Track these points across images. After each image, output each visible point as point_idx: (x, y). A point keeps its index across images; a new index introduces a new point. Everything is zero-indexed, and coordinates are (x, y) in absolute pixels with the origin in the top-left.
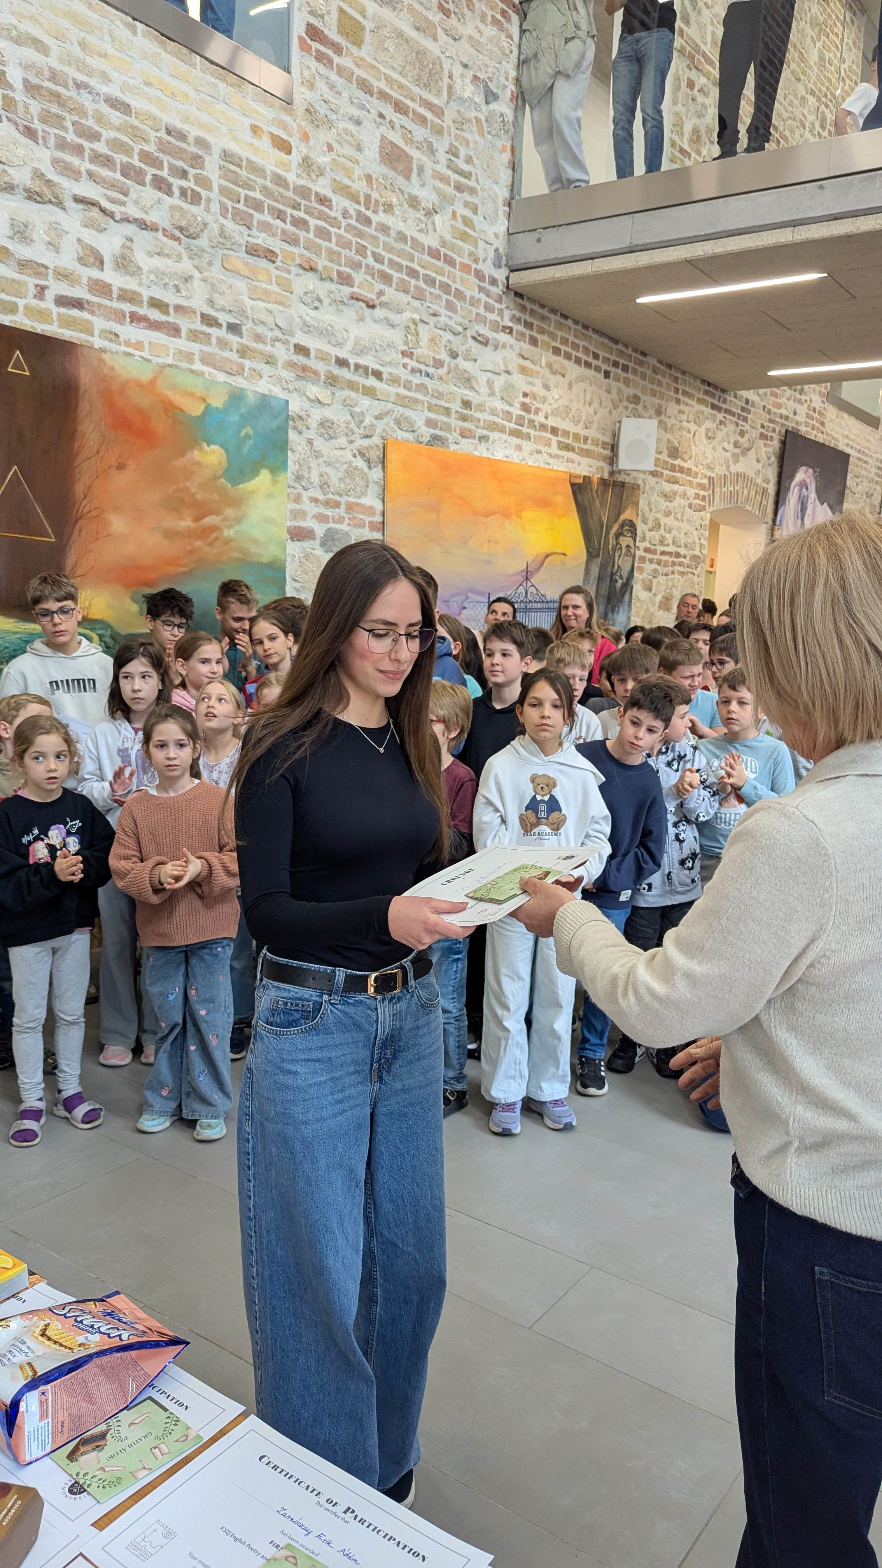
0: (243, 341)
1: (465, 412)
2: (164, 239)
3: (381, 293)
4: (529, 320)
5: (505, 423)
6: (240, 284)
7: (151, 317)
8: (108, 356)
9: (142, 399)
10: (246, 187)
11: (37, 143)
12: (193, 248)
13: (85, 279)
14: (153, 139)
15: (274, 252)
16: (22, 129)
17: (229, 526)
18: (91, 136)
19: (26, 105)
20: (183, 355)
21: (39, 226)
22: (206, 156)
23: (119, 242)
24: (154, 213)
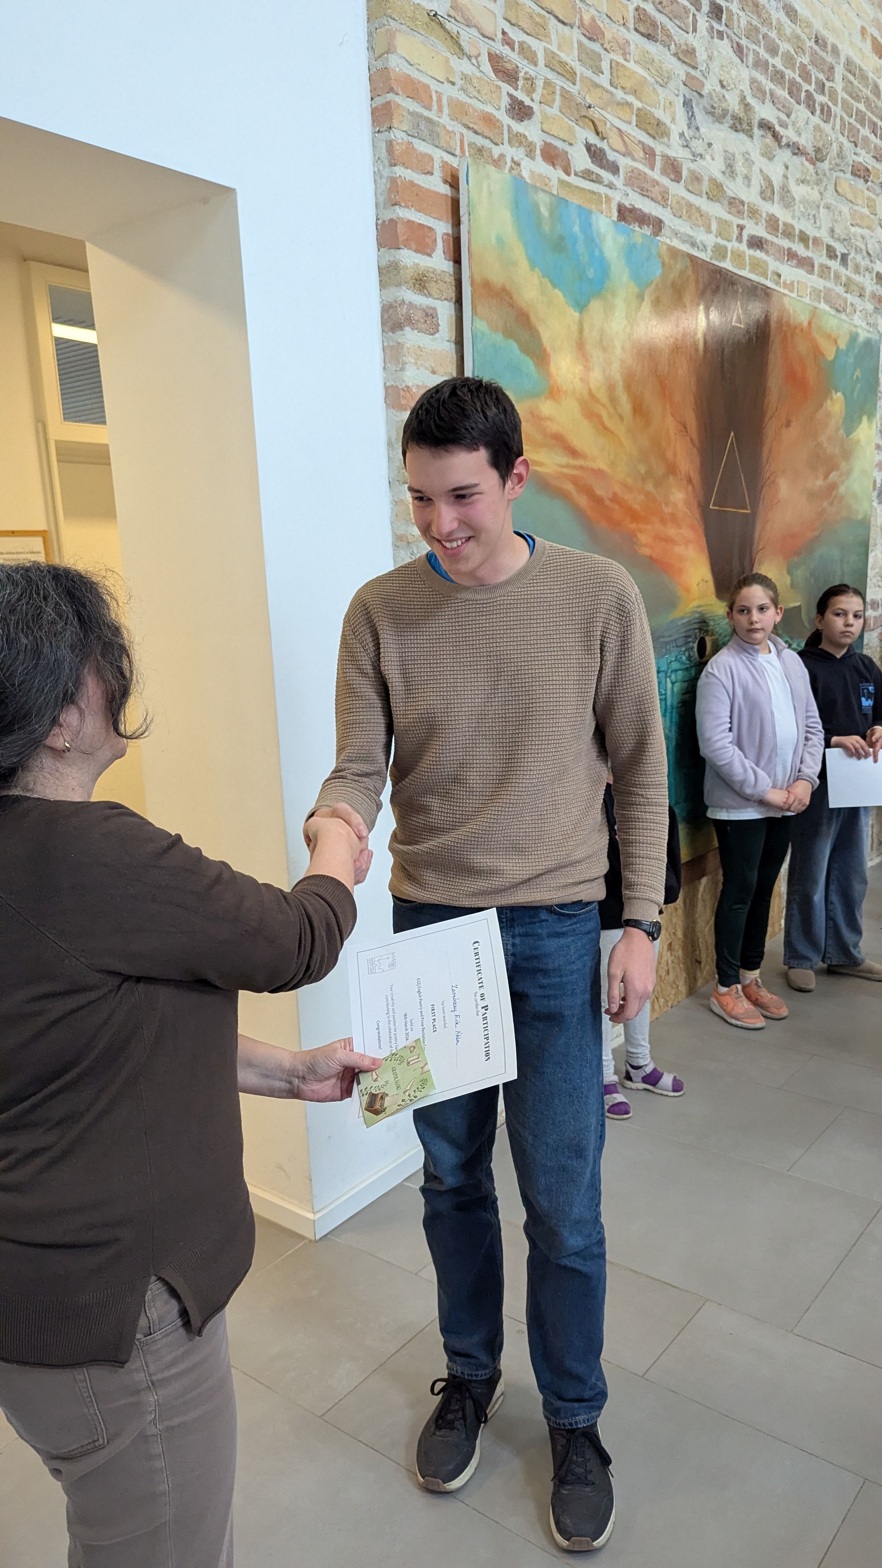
0: (848, 273)
2: (807, 164)
6: (845, 209)
7: (799, 253)
8: (786, 300)
9: (802, 347)
10: (857, 99)
11: (742, 61)
12: (819, 172)
13: (764, 215)
14: (808, 50)
15: (868, 170)
16: (735, 46)
17: (843, 482)
18: (773, 50)
19: (739, 17)
20: (816, 294)
21: (738, 157)
22: (836, 65)
23: (781, 170)
24: (804, 135)
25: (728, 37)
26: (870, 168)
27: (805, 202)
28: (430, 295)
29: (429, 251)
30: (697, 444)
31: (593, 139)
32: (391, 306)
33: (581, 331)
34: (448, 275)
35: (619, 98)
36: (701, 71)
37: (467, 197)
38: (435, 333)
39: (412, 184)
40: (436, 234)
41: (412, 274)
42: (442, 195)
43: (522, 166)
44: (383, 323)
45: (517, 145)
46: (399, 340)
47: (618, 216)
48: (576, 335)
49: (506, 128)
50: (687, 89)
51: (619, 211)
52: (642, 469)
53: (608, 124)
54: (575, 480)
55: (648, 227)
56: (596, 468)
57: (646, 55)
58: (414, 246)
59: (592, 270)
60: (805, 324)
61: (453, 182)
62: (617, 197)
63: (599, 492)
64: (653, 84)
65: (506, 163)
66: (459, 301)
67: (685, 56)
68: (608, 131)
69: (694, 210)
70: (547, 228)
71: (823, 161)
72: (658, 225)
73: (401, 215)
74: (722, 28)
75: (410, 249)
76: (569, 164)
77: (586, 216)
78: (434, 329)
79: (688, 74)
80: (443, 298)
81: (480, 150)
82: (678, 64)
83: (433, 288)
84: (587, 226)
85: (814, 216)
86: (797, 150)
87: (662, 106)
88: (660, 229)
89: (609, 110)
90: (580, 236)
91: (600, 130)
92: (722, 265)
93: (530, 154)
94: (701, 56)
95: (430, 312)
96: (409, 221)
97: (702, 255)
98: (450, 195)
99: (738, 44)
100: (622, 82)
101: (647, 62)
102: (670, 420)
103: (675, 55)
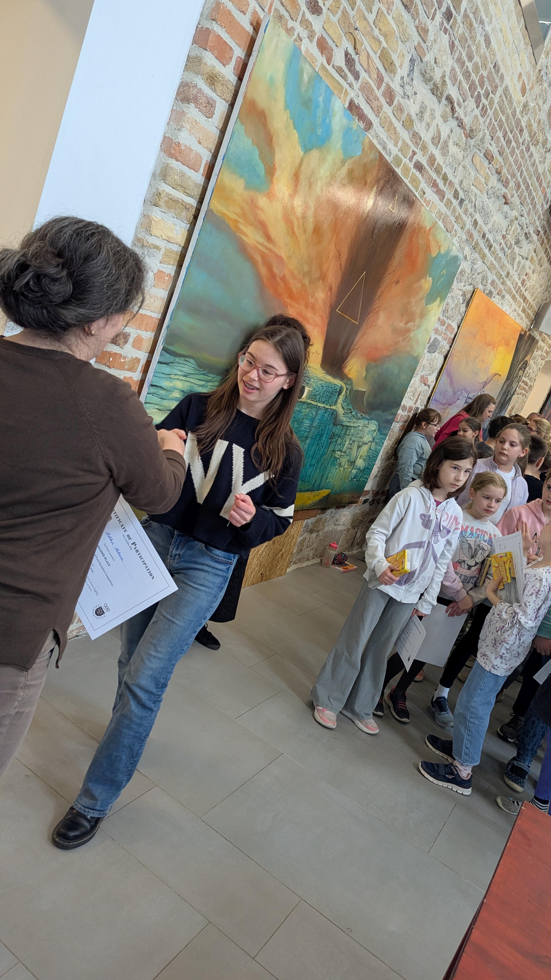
0: (460, 211)
1: (505, 279)
2: (463, 135)
3: (512, 196)
4: (547, 229)
5: (513, 289)
6: (473, 174)
7: (439, 185)
8: (423, 209)
9: (421, 241)
10: (503, 112)
11: (452, 54)
12: (468, 144)
13: (429, 152)
14: (488, 68)
15: (493, 157)
16: (451, 42)
17: (414, 330)
18: (470, 58)
19: (459, 27)
20: (439, 214)
21: (428, 110)
22: (499, 87)
23: (448, 131)
24: (467, 117)
25: (449, 34)
26: (494, 157)
27: (453, 156)
28: (215, 91)
29: (225, 62)
30: (342, 269)
31: (351, 51)
32: (187, 85)
33: (301, 164)
34: (231, 84)
35: (375, 34)
36: (427, 46)
37: (261, 41)
38: (209, 117)
39: (229, 13)
40: (233, 54)
41: (208, 71)
42: (246, 31)
43: (303, 42)
44: (178, 94)
45: (305, 27)
46: (184, 110)
47: (348, 107)
48: (297, 165)
49: (301, 12)
50: (416, 52)
51: (350, 104)
52: (306, 269)
53: (363, 47)
54: (263, 256)
55: (363, 123)
56: (279, 255)
57: (401, 18)
58: (216, 53)
59: (321, 130)
60: (428, 228)
61: (256, 27)
62: (352, 94)
63: (275, 270)
64: (397, 37)
65: (294, 35)
66: (232, 105)
67: (421, 31)
68: (362, 51)
69: (392, 128)
70: (303, 89)
71: (471, 139)
72: (369, 125)
73: (215, 29)
74: (448, 27)
75: (213, 54)
76: (331, 58)
77: (329, 94)
78: (210, 115)
79: (419, 43)
80: (223, 97)
81: (281, 17)
82: (416, 34)
83: (219, 88)
84: (328, 102)
85: (455, 168)
86: (461, 125)
87: (397, 55)
88: (369, 129)
89: (367, 38)
90: (322, 105)
91: (357, 47)
92: (396, 169)
93: (311, 37)
94: (431, 37)
95: (211, 102)
96: (219, 35)
97: (387, 157)
98: (251, 34)
99: (453, 42)
100: (381, 25)
101: (399, 22)
102: (332, 246)
103: (417, 27)
